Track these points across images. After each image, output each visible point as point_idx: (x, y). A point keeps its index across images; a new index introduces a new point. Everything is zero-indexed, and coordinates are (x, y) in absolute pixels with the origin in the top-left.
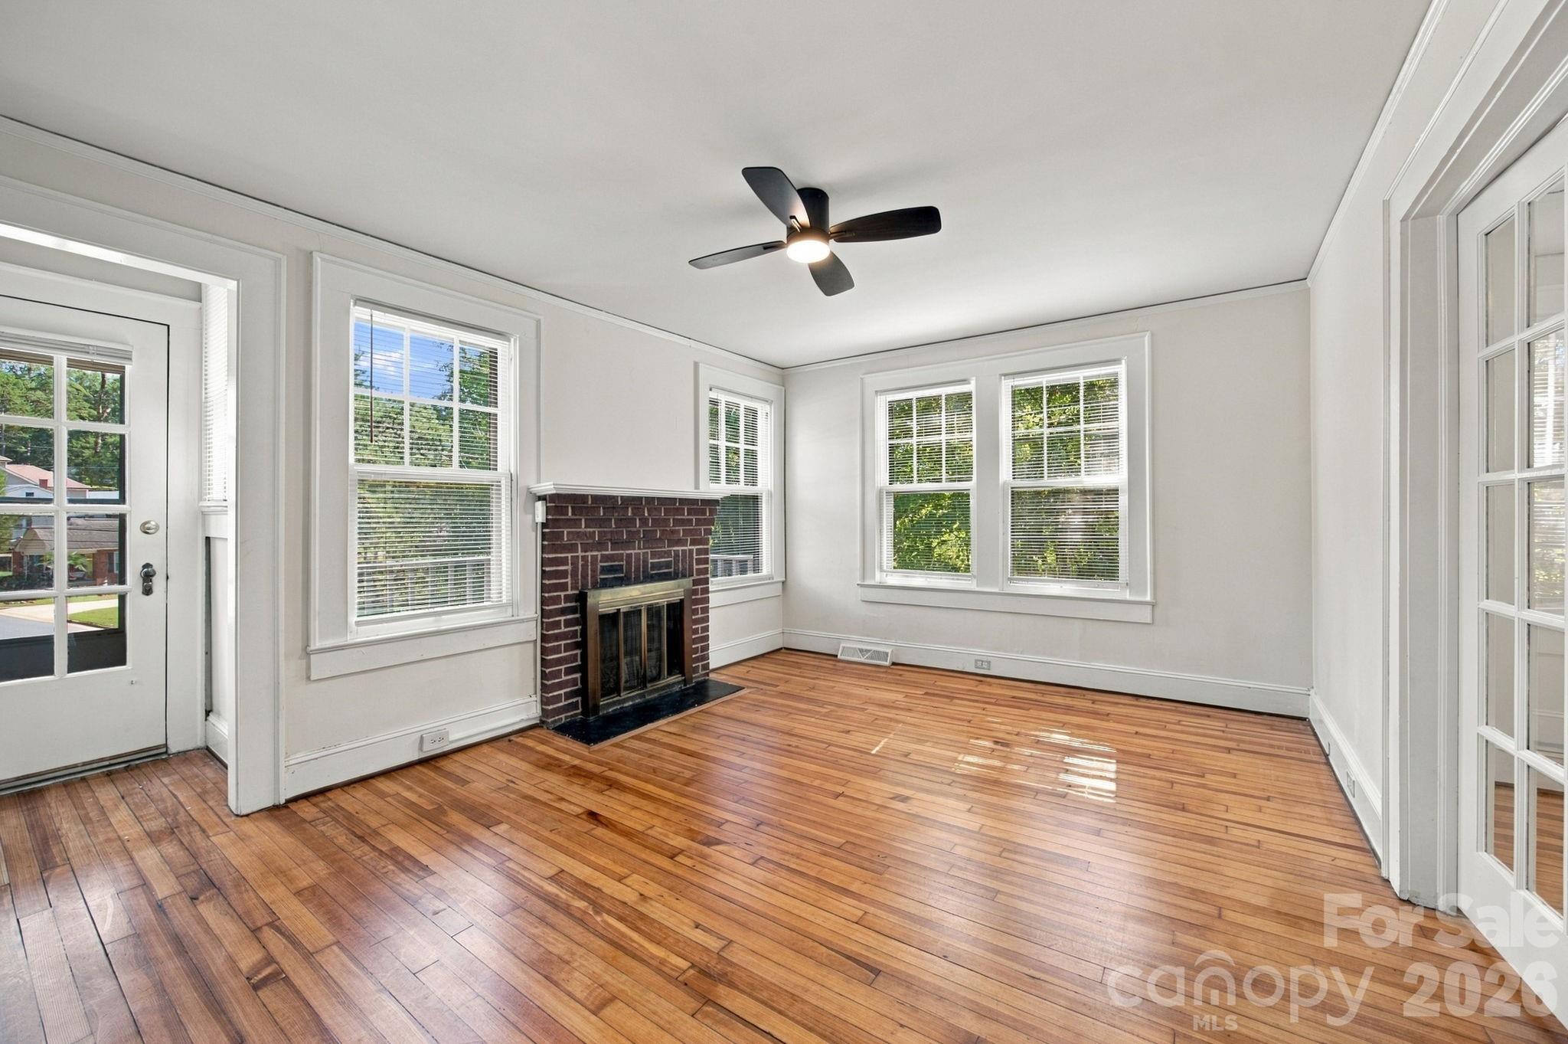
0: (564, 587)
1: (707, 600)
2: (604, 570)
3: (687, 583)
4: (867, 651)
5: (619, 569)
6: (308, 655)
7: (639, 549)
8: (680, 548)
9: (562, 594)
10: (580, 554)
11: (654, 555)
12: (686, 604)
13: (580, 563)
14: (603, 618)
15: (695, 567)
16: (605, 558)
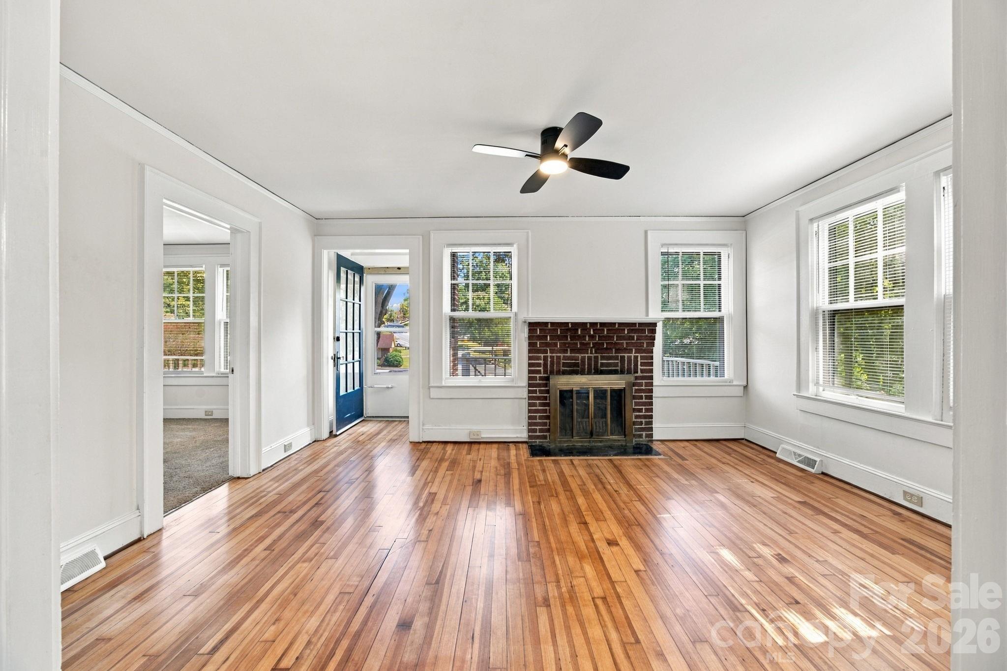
0: (539, 372)
1: (651, 391)
2: (564, 365)
3: (631, 378)
4: (800, 455)
5: (576, 365)
6: (429, 388)
7: (591, 353)
8: (626, 355)
9: (538, 376)
10: (549, 354)
11: (603, 358)
12: (627, 392)
13: (549, 360)
14: (562, 392)
15: (639, 367)
16: (565, 358)
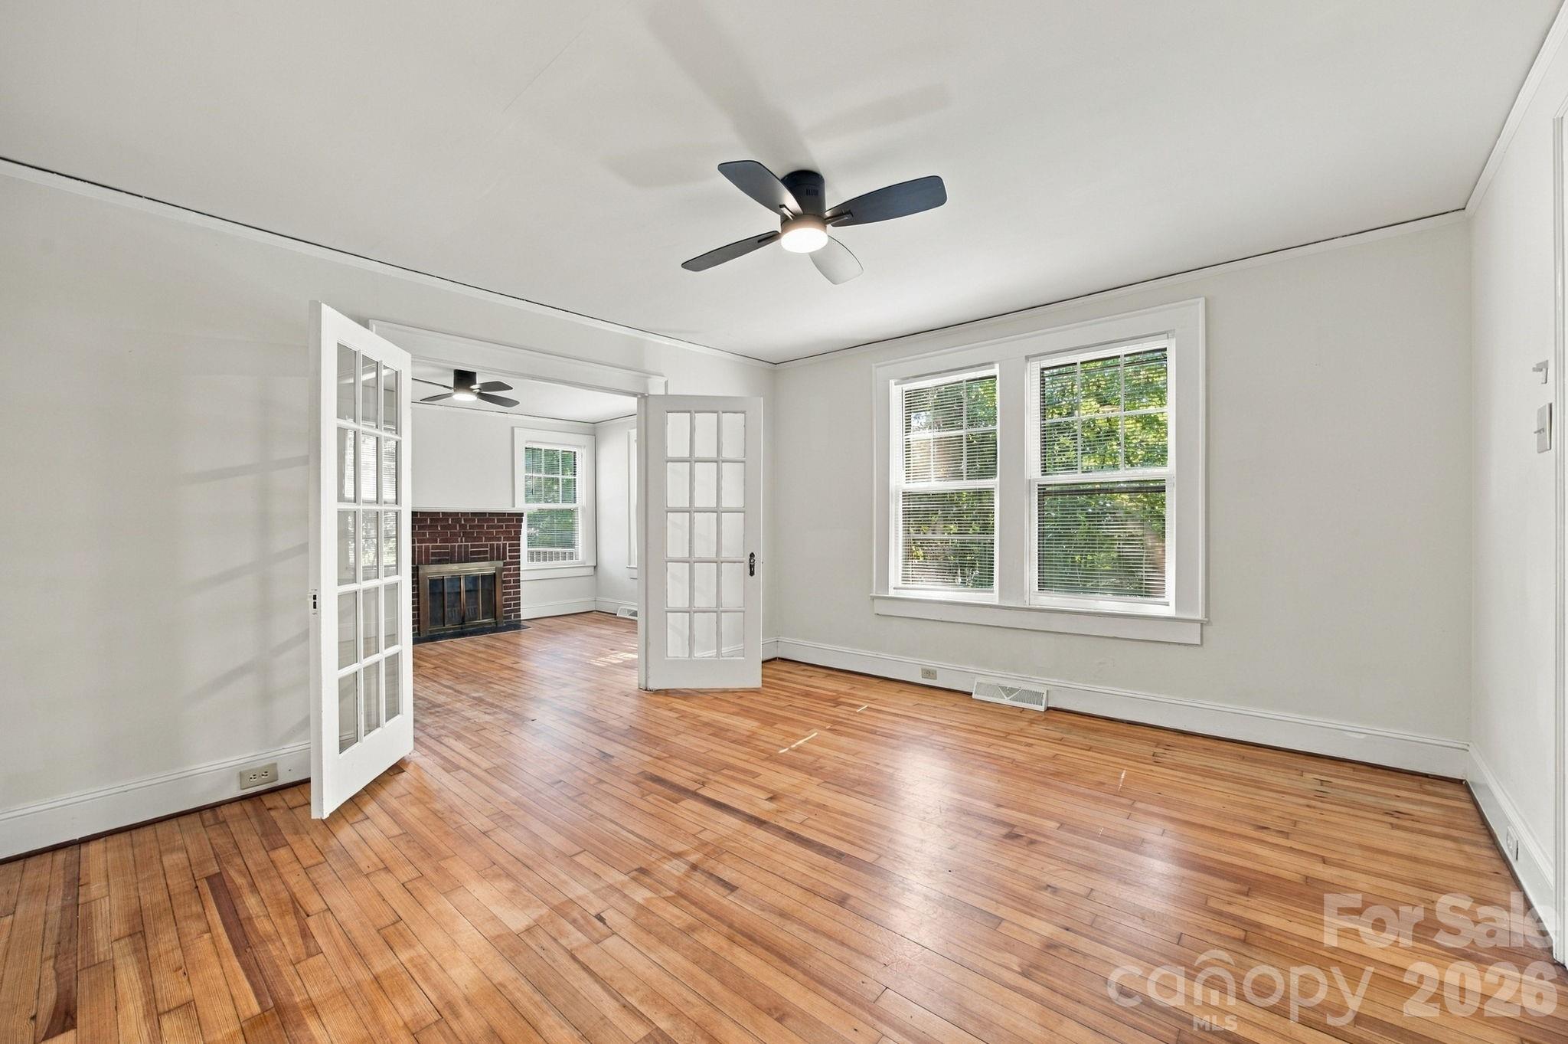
1: (519, 575)
2: (434, 555)
3: (500, 564)
5: (446, 554)
7: (461, 542)
8: (495, 543)
11: (473, 546)
12: (497, 577)
14: (432, 582)
15: (508, 554)
16: (434, 548)
